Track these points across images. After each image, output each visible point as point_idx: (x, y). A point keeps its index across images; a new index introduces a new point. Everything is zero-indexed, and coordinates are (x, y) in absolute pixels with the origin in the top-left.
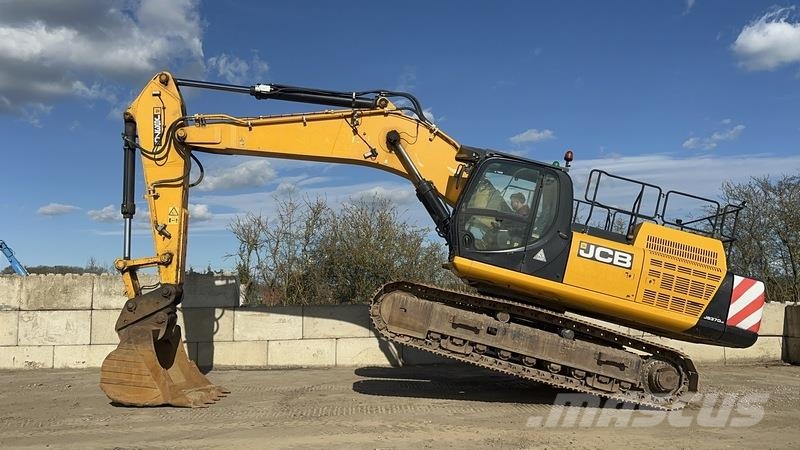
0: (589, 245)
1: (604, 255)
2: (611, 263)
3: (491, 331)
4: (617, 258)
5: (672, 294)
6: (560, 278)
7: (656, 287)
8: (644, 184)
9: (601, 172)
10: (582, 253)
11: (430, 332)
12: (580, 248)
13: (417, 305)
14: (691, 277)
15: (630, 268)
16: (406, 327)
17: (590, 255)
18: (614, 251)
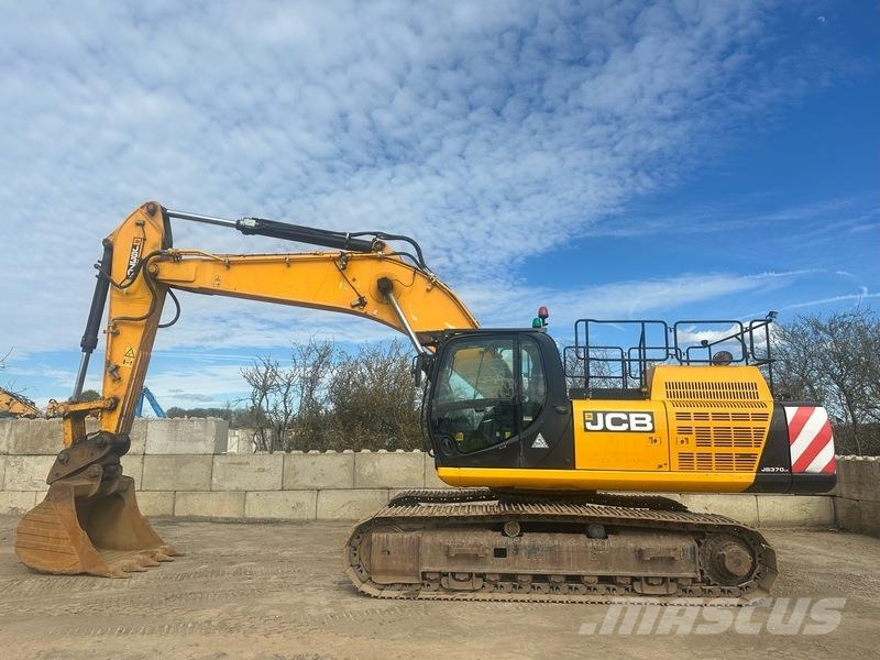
0: (595, 414)
1: (616, 422)
2: (629, 430)
3: (500, 553)
4: (633, 422)
5: (713, 450)
6: (570, 464)
7: (692, 447)
8: (643, 322)
9: (587, 321)
10: (589, 426)
11: (423, 573)
12: (585, 421)
13: (401, 542)
14: (732, 424)
15: (653, 431)
16: (395, 573)
17: (600, 426)
18: (627, 414)
